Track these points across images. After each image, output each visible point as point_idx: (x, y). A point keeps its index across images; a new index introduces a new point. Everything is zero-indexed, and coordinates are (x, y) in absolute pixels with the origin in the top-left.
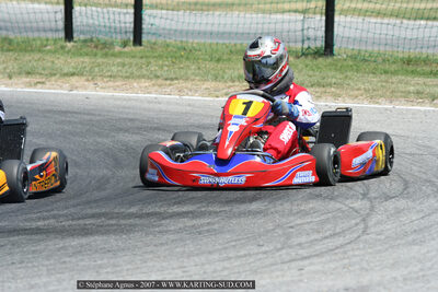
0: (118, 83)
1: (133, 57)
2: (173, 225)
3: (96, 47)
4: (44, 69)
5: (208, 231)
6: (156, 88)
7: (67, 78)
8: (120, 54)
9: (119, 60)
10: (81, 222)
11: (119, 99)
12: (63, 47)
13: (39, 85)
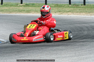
0: (78, 13)
1: (83, 8)
2: (78, 44)
3: (76, 6)
4: (63, 11)
5: (85, 45)
6: (86, 14)
7: (67, 13)
8: (80, 7)
9: (79, 8)
10: (59, 43)
11: (77, 17)
12: (69, 6)
13: (61, 14)
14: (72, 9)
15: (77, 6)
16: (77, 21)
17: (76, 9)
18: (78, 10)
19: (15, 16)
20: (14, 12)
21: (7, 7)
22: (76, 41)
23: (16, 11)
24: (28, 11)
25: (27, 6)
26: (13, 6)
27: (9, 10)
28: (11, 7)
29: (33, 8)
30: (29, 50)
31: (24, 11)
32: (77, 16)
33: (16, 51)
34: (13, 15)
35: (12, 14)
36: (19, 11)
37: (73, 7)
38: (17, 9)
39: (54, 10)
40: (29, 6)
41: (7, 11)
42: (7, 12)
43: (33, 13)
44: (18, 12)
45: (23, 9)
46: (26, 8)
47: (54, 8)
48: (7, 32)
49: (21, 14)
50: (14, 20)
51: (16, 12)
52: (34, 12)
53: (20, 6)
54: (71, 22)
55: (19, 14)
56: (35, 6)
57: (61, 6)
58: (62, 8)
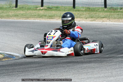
14: (109, 13)
15: (114, 10)
16: (114, 30)
17: (114, 13)
18: (116, 16)
19: (33, 23)
20: (33, 18)
21: (23, 11)
22: (112, 57)
23: (35, 16)
24: (50, 16)
25: (49, 9)
26: (31, 10)
27: (26, 15)
28: (28, 11)
29: (57, 13)
30: (51, 68)
31: (45, 16)
32: (115, 23)
33: (33, 69)
34: (31, 22)
35: (29, 20)
36: (38, 16)
37: (109, 12)
38: (36, 14)
39: (84, 16)
40: (52, 10)
41: (23, 16)
42: (23, 18)
43: (57, 18)
44: (38, 18)
45: (44, 13)
46: (47, 12)
47: (85, 13)
48: (23, 44)
49: (41, 21)
50: (32, 28)
51: (35, 18)
52: (59, 18)
53: (40, 9)
54: (107, 31)
55: (39, 21)
56: (60, 10)
57: (93, 10)
58: (95, 13)
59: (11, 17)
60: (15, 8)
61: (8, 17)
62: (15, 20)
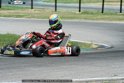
19: (116, 24)
20: (115, 20)
21: (107, 15)
23: (116, 19)
26: (113, 15)
27: (110, 18)
28: (111, 15)
34: (114, 23)
35: (112, 22)
41: (108, 19)
44: (118, 20)
45: (123, 17)
49: (121, 23)
53: (119, 15)
55: (119, 23)
59: (100, 20)
60: (101, 14)
61: (97, 20)
62: (102, 21)
